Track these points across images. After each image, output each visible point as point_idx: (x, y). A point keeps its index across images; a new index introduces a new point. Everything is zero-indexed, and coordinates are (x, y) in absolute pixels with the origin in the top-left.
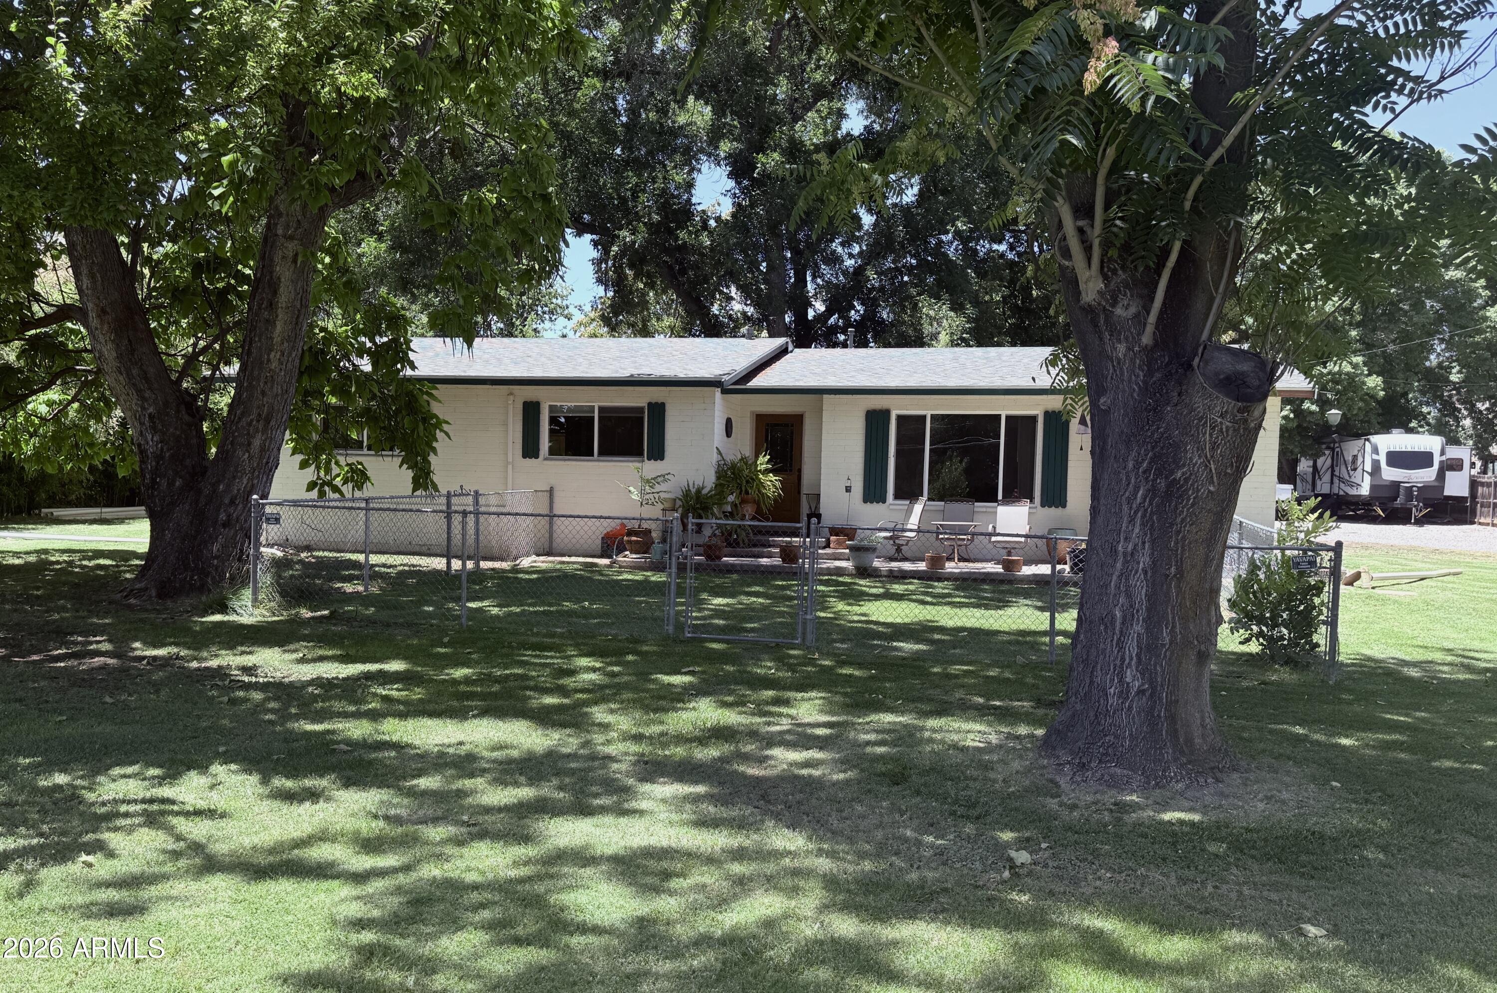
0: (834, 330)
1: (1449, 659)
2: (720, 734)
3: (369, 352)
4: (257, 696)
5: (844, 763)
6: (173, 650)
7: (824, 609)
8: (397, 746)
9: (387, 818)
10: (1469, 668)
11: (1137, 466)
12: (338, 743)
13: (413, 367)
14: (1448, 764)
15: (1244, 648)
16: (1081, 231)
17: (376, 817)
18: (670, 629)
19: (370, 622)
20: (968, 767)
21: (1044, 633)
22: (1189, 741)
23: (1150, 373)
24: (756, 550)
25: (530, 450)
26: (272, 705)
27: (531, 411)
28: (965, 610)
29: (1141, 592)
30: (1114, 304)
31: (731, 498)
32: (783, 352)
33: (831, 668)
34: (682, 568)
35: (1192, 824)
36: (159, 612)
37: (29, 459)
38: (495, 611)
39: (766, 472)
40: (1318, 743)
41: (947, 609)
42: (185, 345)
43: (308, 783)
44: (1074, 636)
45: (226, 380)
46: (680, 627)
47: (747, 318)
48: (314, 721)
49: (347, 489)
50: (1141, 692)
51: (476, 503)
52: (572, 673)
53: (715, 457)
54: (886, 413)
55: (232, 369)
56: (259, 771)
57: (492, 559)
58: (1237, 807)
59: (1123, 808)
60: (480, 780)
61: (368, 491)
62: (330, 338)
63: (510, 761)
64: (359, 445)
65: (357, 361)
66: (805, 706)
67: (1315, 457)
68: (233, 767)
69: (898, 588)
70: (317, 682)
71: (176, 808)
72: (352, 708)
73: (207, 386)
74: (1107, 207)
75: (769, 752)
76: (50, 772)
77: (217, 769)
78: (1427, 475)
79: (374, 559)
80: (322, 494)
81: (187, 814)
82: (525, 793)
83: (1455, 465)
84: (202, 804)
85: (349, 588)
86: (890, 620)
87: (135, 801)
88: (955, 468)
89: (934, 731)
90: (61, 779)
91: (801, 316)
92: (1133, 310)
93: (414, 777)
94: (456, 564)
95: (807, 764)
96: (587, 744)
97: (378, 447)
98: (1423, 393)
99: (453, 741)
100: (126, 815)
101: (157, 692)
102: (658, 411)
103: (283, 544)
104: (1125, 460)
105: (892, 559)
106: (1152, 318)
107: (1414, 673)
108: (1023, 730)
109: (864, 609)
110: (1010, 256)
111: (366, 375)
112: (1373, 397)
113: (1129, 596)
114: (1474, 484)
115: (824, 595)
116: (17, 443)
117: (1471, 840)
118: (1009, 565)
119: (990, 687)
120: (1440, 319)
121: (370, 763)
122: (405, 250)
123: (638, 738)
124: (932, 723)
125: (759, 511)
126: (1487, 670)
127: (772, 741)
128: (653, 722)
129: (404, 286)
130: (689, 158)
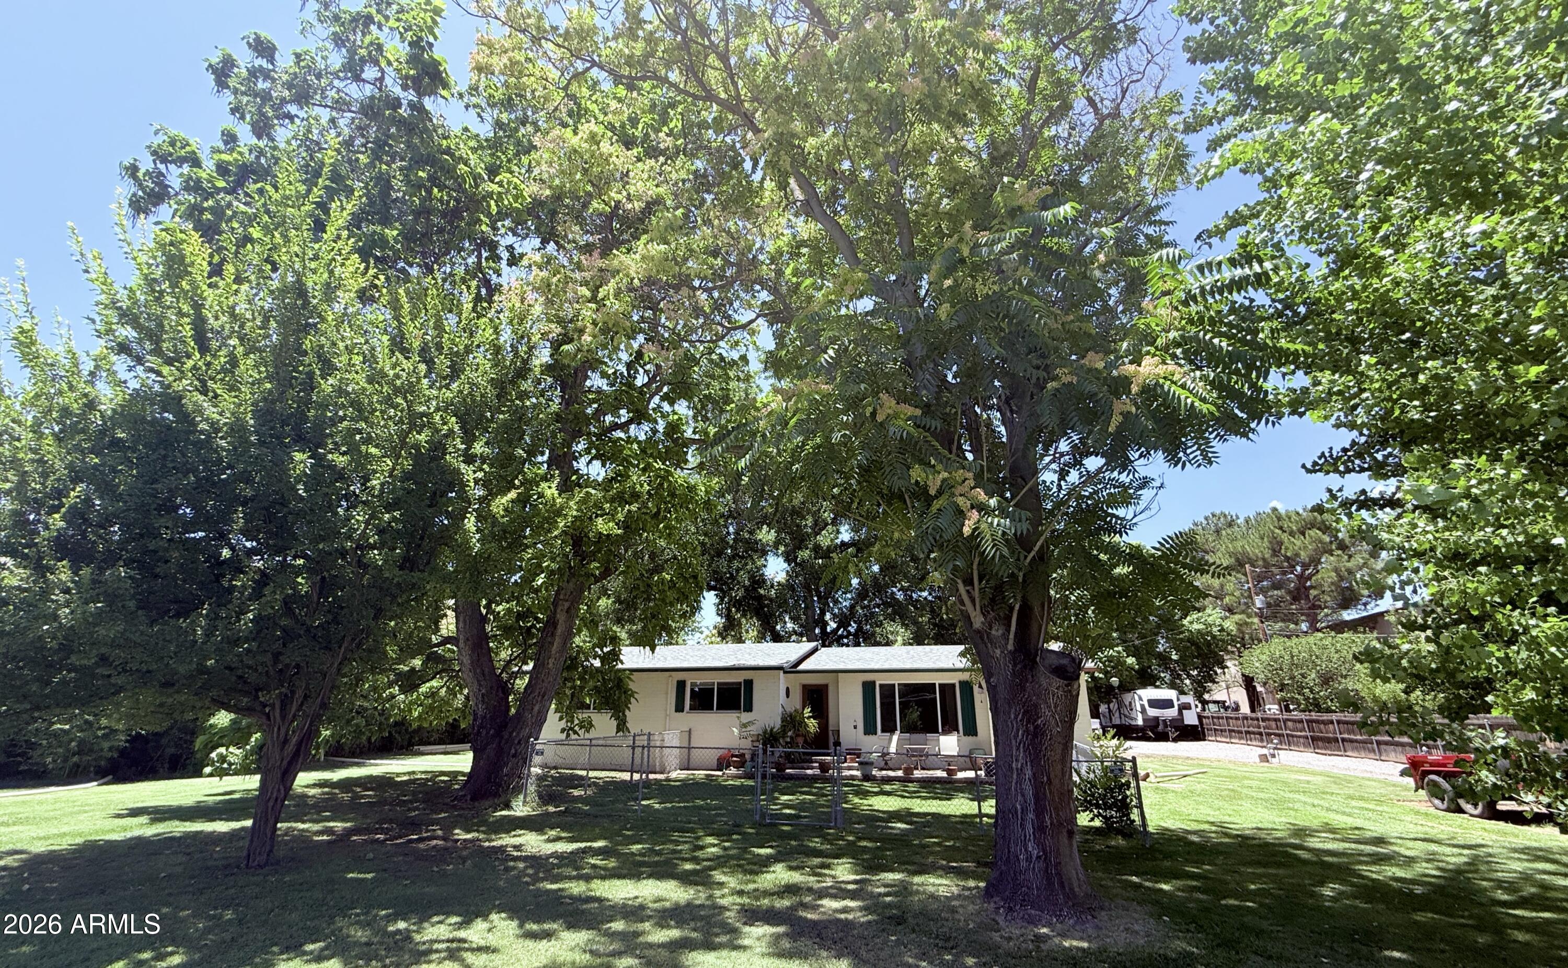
0: (842, 637)
1: (1214, 828)
2: (790, 889)
3: (599, 656)
4: (521, 865)
5: (866, 909)
6: (475, 835)
7: (846, 802)
8: (599, 900)
9: (591, 952)
10: (1226, 835)
11: (1016, 718)
12: (565, 897)
13: (622, 663)
14: (1232, 902)
15: (1092, 824)
16: (968, 591)
17: (585, 951)
18: (757, 817)
19: (587, 814)
20: (942, 911)
21: (975, 816)
22: (1072, 889)
23: (1015, 665)
24: (805, 765)
25: (679, 708)
26: (530, 871)
27: (681, 685)
28: (929, 802)
29: (1030, 793)
30: (991, 629)
31: (790, 734)
32: (815, 650)
33: (853, 843)
34: (764, 776)
35: (1083, 950)
36: (470, 809)
37: (414, 719)
38: (657, 806)
39: (809, 718)
40: (1149, 888)
41: (918, 801)
42: (504, 655)
43: (546, 926)
44: (995, 817)
45: (526, 673)
46: (763, 815)
47: (795, 632)
48: (552, 883)
49: (581, 732)
50: (1038, 857)
51: (649, 739)
52: (702, 848)
53: (781, 709)
54: (873, 683)
55: (529, 667)
56: (519, 919)
57: (655, 773)
58: (1108, 937)
59: (1039, 938)
60: (647, 924)
61: (593, 734)
62: (580, 650)
63: (665, 910)
64: (588, 707)
65: (593, 661)
66: (840, 868)
67: (1109, 703)
68: (503, 915)
69: (887, 788)
70: (555, 855)
71: (466, 945)
72: (575, 873)
73: (514, 675)
74: (980, 581)
75: (819, 902)
76: (396, 921)
77: (494, 917)
78: (1172, 713)
79: (592, 774)
80: (568, 735)
81: (472, 950)
82: (674, 933)
83: (1187, 707)
84: (482, 943)
85: (576, 793)
86: (885, 809)
87: (443, 941)
88: (915, 715)
89: (918, 885)
90: (402, 925)
91: (824, 629)
92: (1000, 632)
93: (608, 922)
94: (636, 776)
95: (845, 910)
96: (711, 897)
97: (598, 708)
98: (1159, 666)
99: (631, 896)
100: (437, 951)
101: (464, 862)
102: (749, 684)
103: (544, 766)
104: (1009, 713)
105: (882, 769)
106: (1012, 636)
107: (1195, 838)
108: (972, 883)
109: (870, 802)
110: (930, 598)
111: (597, 669)
112: (1133, 669)
113: (1023, 796)
114: (1200, 717)
115: (847, 793)
116: (410, 711)
117: (1259, 959)
118: (950, 772)
119: (950, 854)
120: (1159, 626)
121: (583, 911)
122: (621, 603)
123: (741, 893)
124: (917, 879)
125: (805, 742)
126: (1238, 836)
127: (822, 894)
128: (749, 881)
129: (619, 621)
130: (764, 553)
